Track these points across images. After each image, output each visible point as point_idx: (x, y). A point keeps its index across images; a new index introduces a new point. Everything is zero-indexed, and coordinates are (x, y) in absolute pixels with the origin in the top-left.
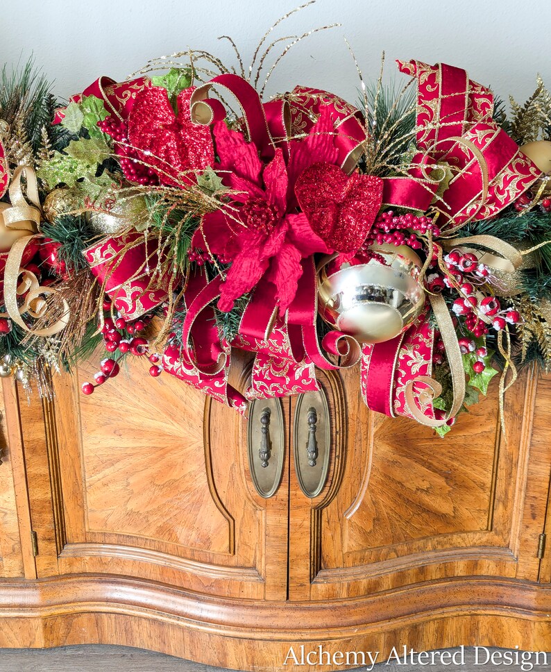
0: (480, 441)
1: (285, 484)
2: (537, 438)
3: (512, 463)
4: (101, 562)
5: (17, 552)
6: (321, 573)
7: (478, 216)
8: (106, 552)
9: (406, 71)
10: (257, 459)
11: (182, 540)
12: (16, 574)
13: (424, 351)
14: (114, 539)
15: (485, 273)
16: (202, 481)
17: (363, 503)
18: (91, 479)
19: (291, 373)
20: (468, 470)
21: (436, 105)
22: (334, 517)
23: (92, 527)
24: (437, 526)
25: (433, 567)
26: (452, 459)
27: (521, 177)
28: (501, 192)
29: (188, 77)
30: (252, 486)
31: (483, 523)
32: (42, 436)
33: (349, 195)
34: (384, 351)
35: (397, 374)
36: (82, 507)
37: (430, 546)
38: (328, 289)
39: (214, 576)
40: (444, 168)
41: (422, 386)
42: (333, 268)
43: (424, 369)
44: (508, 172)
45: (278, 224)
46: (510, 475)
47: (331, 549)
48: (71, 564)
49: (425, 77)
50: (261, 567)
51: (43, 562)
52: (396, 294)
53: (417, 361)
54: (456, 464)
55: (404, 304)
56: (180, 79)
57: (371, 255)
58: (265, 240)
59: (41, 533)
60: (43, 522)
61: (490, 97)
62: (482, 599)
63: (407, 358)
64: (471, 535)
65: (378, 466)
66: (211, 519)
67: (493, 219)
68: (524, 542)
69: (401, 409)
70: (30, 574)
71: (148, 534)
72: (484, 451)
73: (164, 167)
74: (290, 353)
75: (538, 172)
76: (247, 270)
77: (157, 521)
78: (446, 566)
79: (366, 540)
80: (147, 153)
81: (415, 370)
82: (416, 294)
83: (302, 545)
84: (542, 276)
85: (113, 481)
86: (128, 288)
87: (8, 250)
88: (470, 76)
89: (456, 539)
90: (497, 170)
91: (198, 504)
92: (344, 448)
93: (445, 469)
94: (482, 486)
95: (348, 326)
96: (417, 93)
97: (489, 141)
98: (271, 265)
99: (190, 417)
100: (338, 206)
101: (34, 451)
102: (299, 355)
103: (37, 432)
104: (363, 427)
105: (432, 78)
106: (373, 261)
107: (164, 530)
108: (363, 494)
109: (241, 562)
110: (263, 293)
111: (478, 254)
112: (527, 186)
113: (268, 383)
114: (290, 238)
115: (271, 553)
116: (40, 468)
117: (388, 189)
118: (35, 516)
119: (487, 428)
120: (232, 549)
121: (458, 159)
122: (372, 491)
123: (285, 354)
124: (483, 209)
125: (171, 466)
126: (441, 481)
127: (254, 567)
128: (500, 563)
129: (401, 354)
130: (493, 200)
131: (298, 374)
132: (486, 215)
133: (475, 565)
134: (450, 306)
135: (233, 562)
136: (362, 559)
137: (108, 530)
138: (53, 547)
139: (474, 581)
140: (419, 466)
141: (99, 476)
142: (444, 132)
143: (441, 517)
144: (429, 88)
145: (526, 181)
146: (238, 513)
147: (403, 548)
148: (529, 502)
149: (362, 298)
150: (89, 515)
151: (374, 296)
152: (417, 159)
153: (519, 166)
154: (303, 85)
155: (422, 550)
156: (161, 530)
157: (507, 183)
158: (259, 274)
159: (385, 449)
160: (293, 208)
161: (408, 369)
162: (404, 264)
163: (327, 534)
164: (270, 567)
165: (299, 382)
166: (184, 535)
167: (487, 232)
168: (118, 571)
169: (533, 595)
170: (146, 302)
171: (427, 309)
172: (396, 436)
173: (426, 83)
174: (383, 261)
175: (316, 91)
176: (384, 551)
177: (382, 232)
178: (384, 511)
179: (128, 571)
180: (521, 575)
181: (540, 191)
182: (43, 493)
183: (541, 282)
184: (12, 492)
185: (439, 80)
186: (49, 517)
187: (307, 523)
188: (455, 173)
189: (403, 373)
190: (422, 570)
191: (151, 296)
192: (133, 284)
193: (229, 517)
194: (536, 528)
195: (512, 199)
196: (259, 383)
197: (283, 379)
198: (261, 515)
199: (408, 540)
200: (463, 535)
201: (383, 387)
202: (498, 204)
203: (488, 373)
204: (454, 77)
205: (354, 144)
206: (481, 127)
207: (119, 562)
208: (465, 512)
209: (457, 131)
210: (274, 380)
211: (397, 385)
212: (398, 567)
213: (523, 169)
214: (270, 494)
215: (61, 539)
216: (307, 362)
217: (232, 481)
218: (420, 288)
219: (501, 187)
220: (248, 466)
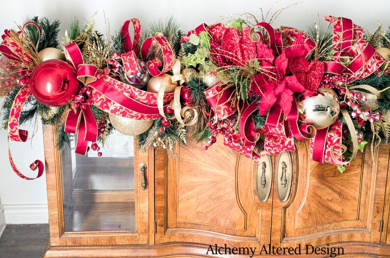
0: (354, 178)
1: (271, 196)
2: (379, 176)
3: (368, 188)
4: (183, 236)
5: (147, 231)
6: (285, 239)
7: (361, 77)
8: (186, 232)
9: (328, 20)
10: (259, 185)
11: (222, 225)
12: (145, 242)
13: (338, 133)
14: (189, 226)
15: (366, 100)
16: (233, 196)
17: (304, 205)
18: (182, 196)
19: (283, 143)
20: (349, 191)
21: (341, 34)
22: (291, 212)
23: (180, 220)
24: (335, 217)
25: (333, 237)
26: (342, 186)
27: (378, 61)
28: (369, 67)
29: (241, 23)
30: (257, 197)
31: (355, 216)
32: (162, 176)
33: (311, 69)
34: (322, 133)
35: (327, 143)
36: (176, 210)
37: (331, 228)
38: (301, 107)
39: (237, 241)
40: (347, 57)
41: (338, 148)
42: (302, 98)
43: (338, 141)
44: (373, 59)
45: (282, 80)
46: (367, 193)
47: (290, 228)
48: (170, 238)
49: (336, 22)
50: (258, 236)
51: (158, 236)
52: (329, 109)
53: (335, 138)
54: (343, 188)
55: (332, 113)
56: (238, 24)
57: (319, 93)
58: (276, 87)
59: (158, 221)
60: (159, 217)
61: (362, 30)
62: (355, 251)
63: (331, 136)
64: (349, 222)
65: (311, 188)
66: (236, 214)
67: (366, 78)
68: (374, 225)
69: (327, 159)
70: (152, 242)
71: (206, 222)
72: (356, 182)
73: (236, 58)
74: (285, 134)
75: (384, 59)
76: (269, 99)
77: (210, 216)
78: (339, 236)
79: (305, 223)
80: (230, 53)
81: (334, 141)
82: (337, 109)
83: (278, 225)
84: (386, 102)
85: (191, 198)
86: (223, 106)
87: (173, 91)
88: (354, 22)
89: (343, 224)
90: (368, 59)
91: (231, 207)
92: (297, 180)
93: (339, 191)
94: (355, 199)
95: (309, 122)
96: (333, 29)
97: (365, 47)
98: (279, 97)
99: (230, 166)
100: (307, 73)
101: (159, 183)
102: (288, 135)
103: (161, 175)
104: (305, 171)
105: (339, 23)
106: (319, 95)
107: (215, 220)
108: (304, 202)
109: (249, 234)
110: (275, 109)
111: (361, 92)
112: (380, 65)
113: (272, 147)
114: (287, 86)
115: (263, 229)
116: (160, 192)
117: (326, 66)
118: (157, 214)
119: (357, 172)
120: (245, 228)
121: (352, 54)
122: (308, 200)
123: (282, 134)
124: (363, 75)
125: (219, 189)
126: (337, 196)
127: (255, 236)
128: (363, 235)
129: (328, 135)
130: (366, 71)
131: (286, 143)
132: (364, 77)
133: (352, 236)
134: (350, 114)
135: (245, 234)
136: (303, 232)
137: (187, 221)
138: (163, 229)
139: (351, 244)
140: (328, 189)
141: (185, 195)
142: (345, 45)
143: (337, 213)
144: (338, 27)
145: (380, 63)
146: (249, 211)
147: (319, 227)
148: (376, 205)
149: (315, 110)
150: (179, 214)
151: (320, 109)
152: (336, 54)
153: (377, 57)
154: (284, 25)
155: (328, 229)
156: (212, 220)
157: (372, 64)
158: (274, 100)
159: (314, 181)
160: (289, 74)
161: (331, 141)
162: (331, 96)
163: (288, 220)
164: (262, 236)
165: (287, 147)
166: (223, 222)
167: (364, 83)
168: (191, 240)
169: (378, 249)
170: (229, 112)
171: (341, 116)
172: (319, 175)
173: (336, 25)
174: (323, 95)
175: (290, 28)
176: (312, 229)
177: (325, 83)
178: (313, 209)
179: (195, 241)
180: (372, 240)
181: (386, 67)
182: (160, 204)
183: (386, 104)
184: (147, 203)
185: (342, 24)
186: (162, 215)
187: (280, 215)
188: (351, 60)
189: (329, 143)
190: (328, 238)
191: (231, 110)
192: (225, 105)
193: (245, 213)
194: (379, 218)
195: (375, 70)
196: (268, 148)
197: (279, 146)
198: (259, 211)
199: (323, 224)
200: (346, 222)
201: (320, 149)
202: (369, 72)
203: (364, 143)
204: (348, 23)
205: (311, 48)
206: (362, 42)
207: (191, 236)
208: (347, 211)
209: (349, 44)
210: (275, 146)
211: (326, 148)
212: (318, 237)
213: (378, 58)
214: (265, 201)
215: (166, 226)
216: (291, 137)
217: (247, 196)
218: (338, 107)
219: (370, 65)
220: (255, 188)
